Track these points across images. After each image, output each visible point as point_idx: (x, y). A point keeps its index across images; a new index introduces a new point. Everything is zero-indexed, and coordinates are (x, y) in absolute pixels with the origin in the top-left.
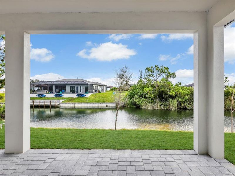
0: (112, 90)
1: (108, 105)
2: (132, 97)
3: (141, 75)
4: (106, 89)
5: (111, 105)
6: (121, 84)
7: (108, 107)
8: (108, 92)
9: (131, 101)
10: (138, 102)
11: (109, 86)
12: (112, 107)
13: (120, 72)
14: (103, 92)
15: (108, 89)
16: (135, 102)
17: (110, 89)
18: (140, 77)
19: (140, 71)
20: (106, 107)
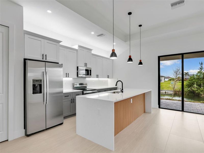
0: (170, 80)
1: (167, 92)
2: (191, 86)
3: (202, 67)
4: (164, 80)
5: (169, 92)
6: (176, 76)
7: (166, 93)
8: (166, 82)
9: (189, 89)
10: (197, 90)
11: (167, 77)
12: (170, 94)
13: (175, 70)
14: (162, 82)
15: (166, 80)
16: (194, 91)
17: (168, 79)
18: (200, 69)
19: (201, 63)
20: (165, 93)
